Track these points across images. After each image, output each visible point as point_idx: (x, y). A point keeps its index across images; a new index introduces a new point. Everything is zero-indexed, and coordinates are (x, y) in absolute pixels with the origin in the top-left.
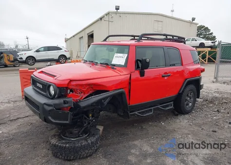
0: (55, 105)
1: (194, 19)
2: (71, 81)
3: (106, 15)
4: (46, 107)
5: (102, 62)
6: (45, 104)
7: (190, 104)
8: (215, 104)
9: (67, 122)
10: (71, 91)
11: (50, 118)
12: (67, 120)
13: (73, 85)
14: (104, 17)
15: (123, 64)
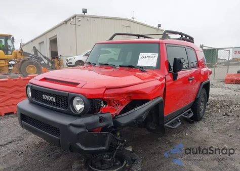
0: (87, 125)
1: (159, 26)
2: (107, 89)
3: (73, 18)
4: (72, 129)
5: (121, 65)
6: (71, 125)
7: (203, 109)
8: (218, 107)
9: (104, 148)
10: (105, 103)
11: (79, 145)
12: (103, 145)
13: (110, 95)
14: (70, 20)
15: (155, 65)
